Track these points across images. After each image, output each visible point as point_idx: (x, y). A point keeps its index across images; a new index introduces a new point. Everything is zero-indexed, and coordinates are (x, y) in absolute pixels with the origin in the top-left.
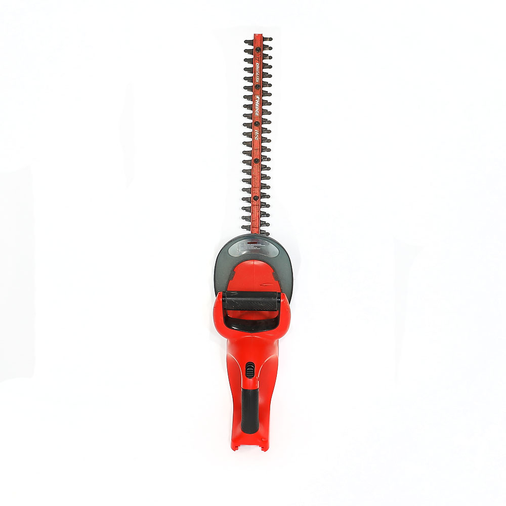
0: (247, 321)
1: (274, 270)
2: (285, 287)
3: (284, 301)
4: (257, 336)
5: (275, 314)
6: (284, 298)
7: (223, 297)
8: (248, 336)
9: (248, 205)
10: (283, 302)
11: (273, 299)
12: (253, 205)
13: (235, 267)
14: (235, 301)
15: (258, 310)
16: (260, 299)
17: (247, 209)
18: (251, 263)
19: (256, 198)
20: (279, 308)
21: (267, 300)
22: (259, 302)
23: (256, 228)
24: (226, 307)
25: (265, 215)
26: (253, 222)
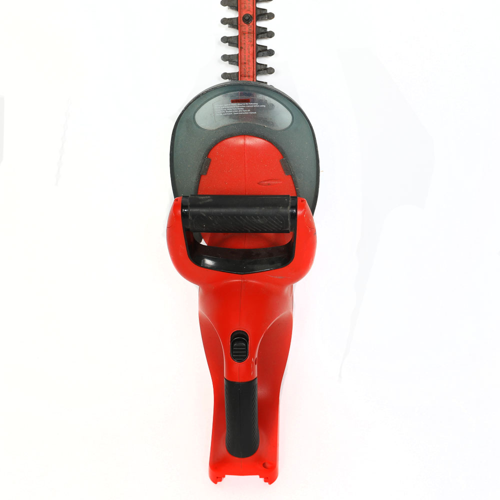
0: (233, 252)
1: (283, 153)
2: (304, 186)
3: (304, 213)
4: (252, 280)
5: (287, 238)
6: (303, 207)
7: (183, 207)
8: (236, 279)
9: (233, 33)
10: (302, 216)
11: (282, 210)
12: (241, 33)
13: (210, 150)
14: (208, 214)
15: (252, 231)
16: (255, 211)
17: (231, 40)
18: (240, 141)
19: (247, 19)
20: (294, 227)
21: (270, 211)
22: (255, 216)
23: (249, 76)
24: (189, 227)
25: (265, 52)
26: (243, 66)
